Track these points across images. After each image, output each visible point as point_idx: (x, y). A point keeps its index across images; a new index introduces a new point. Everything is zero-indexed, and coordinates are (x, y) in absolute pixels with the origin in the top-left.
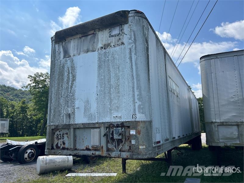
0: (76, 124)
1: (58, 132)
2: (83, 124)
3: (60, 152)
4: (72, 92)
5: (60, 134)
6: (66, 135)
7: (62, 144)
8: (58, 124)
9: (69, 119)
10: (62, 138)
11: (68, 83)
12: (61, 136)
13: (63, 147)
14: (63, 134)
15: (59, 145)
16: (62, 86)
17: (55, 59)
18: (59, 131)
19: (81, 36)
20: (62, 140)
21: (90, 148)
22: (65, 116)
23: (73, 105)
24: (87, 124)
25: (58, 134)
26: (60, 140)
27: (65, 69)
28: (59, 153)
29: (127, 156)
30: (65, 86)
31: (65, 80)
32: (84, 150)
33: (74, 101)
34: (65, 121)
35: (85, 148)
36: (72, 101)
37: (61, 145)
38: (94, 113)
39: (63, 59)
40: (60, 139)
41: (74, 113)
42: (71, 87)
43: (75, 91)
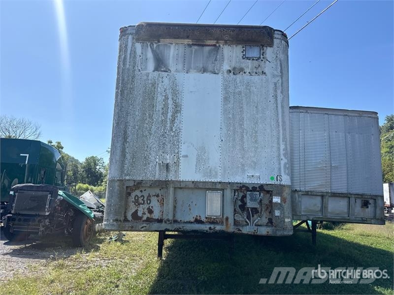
0: (180, 182)
1: (138, 193)
2: (193, 182)
3: (145, 225)
4: (174, 130)
5: (142, 196)
6: (156, 198)
7: (147, 213)
8: (141, 179)
9: (165, 172)
10: (146, 202)
11: (165, 114)
12: (145, 199)
13: (148, 218)
14: (149, 196)
15: (140, 214)
16: (151, 117)
17: (134, 67)
18: (141, 191)
19: (191, 43)
20: (146, 206)
21: (203, 219)
22: (157, 166)
23: (176, 151)
24: (200, 182)
25: (137, 196)
26: (141, 206)
27: (159, 89)
28: (142, 227)
29: (268, 232)
30: (158, 117)
31: (159, 107)
32: (192, 223)
33: (178, 145)
34: (159, 175)
35: (193, 220)
36: (174, 145)
37: (144, 214)
38: (215, 168)
39: (154, 71)
40: (142, 204)
41: (177, 164)
42: (173, 121)
43: (180, 129)
